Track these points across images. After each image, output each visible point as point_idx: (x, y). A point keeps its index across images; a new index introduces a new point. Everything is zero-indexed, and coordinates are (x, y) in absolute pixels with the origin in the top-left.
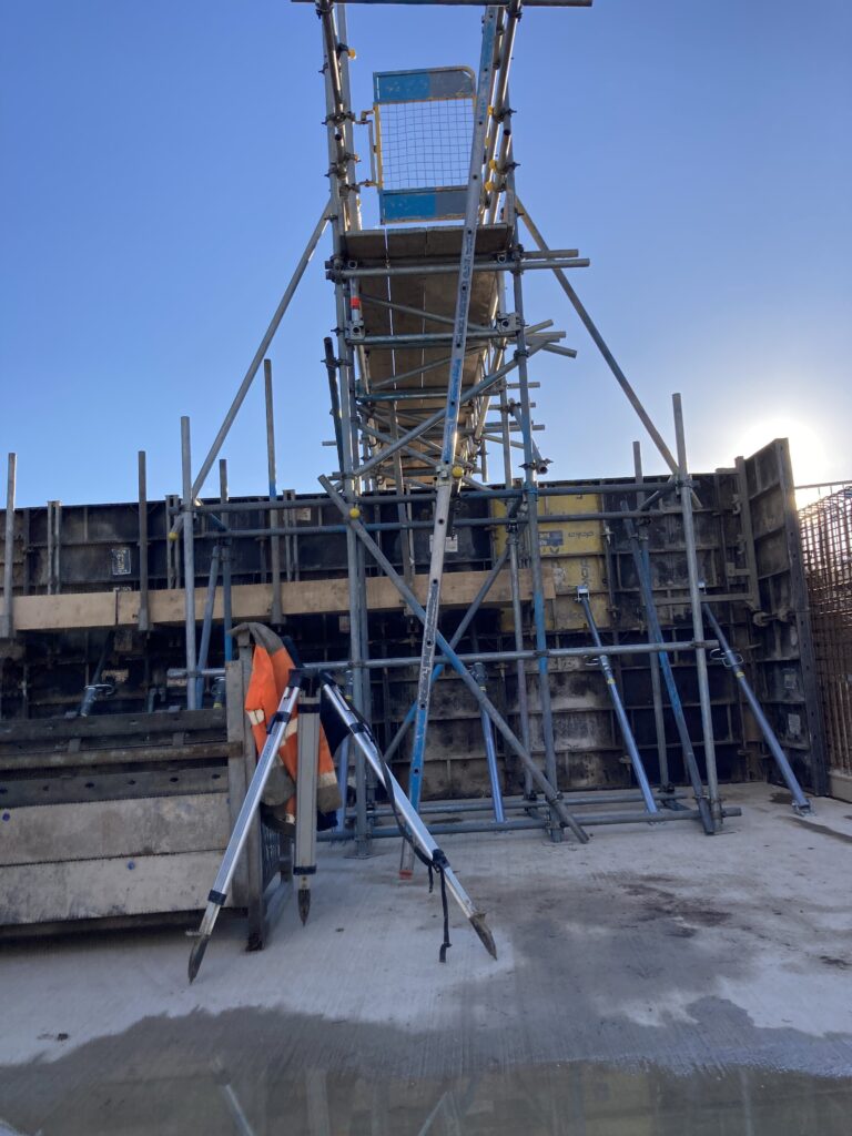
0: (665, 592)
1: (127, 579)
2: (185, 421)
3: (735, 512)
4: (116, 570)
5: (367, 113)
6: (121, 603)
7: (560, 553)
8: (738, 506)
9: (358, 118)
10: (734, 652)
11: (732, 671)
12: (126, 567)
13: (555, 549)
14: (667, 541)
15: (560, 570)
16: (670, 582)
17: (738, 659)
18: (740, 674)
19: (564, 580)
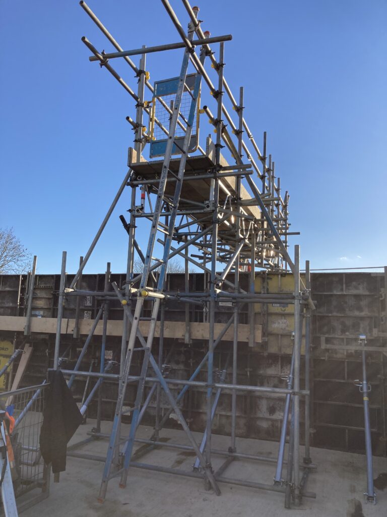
0: (343, 339)
1: (90, 308)
2: (65, 253)
3: (381, 299)
4: (86, 303)
5: (149, 102)
6: (69, 324)
7: (286, 312)
8: (383, 295)
9: (145, 106)
10: (367, 384)
11: (362, 395)
12: (90, 303)
13: (283, 309)
14: (347, 310)
15: (285, 321)
16: (347, 333)
17: (368, 388)
18: (366, 399)
19: (287, 326)
